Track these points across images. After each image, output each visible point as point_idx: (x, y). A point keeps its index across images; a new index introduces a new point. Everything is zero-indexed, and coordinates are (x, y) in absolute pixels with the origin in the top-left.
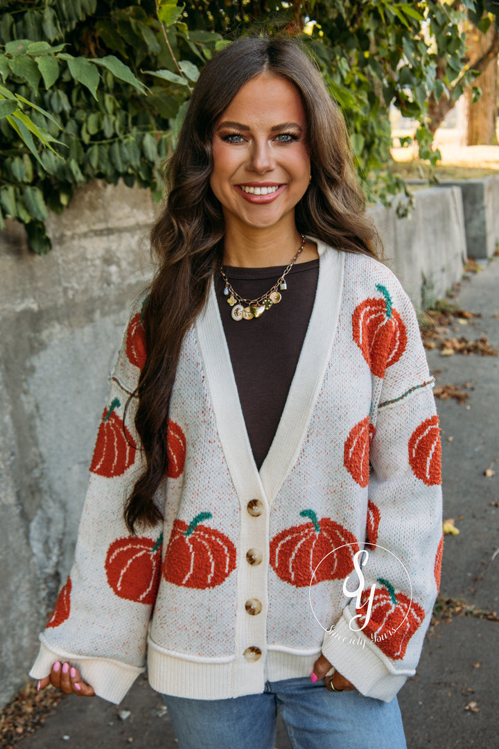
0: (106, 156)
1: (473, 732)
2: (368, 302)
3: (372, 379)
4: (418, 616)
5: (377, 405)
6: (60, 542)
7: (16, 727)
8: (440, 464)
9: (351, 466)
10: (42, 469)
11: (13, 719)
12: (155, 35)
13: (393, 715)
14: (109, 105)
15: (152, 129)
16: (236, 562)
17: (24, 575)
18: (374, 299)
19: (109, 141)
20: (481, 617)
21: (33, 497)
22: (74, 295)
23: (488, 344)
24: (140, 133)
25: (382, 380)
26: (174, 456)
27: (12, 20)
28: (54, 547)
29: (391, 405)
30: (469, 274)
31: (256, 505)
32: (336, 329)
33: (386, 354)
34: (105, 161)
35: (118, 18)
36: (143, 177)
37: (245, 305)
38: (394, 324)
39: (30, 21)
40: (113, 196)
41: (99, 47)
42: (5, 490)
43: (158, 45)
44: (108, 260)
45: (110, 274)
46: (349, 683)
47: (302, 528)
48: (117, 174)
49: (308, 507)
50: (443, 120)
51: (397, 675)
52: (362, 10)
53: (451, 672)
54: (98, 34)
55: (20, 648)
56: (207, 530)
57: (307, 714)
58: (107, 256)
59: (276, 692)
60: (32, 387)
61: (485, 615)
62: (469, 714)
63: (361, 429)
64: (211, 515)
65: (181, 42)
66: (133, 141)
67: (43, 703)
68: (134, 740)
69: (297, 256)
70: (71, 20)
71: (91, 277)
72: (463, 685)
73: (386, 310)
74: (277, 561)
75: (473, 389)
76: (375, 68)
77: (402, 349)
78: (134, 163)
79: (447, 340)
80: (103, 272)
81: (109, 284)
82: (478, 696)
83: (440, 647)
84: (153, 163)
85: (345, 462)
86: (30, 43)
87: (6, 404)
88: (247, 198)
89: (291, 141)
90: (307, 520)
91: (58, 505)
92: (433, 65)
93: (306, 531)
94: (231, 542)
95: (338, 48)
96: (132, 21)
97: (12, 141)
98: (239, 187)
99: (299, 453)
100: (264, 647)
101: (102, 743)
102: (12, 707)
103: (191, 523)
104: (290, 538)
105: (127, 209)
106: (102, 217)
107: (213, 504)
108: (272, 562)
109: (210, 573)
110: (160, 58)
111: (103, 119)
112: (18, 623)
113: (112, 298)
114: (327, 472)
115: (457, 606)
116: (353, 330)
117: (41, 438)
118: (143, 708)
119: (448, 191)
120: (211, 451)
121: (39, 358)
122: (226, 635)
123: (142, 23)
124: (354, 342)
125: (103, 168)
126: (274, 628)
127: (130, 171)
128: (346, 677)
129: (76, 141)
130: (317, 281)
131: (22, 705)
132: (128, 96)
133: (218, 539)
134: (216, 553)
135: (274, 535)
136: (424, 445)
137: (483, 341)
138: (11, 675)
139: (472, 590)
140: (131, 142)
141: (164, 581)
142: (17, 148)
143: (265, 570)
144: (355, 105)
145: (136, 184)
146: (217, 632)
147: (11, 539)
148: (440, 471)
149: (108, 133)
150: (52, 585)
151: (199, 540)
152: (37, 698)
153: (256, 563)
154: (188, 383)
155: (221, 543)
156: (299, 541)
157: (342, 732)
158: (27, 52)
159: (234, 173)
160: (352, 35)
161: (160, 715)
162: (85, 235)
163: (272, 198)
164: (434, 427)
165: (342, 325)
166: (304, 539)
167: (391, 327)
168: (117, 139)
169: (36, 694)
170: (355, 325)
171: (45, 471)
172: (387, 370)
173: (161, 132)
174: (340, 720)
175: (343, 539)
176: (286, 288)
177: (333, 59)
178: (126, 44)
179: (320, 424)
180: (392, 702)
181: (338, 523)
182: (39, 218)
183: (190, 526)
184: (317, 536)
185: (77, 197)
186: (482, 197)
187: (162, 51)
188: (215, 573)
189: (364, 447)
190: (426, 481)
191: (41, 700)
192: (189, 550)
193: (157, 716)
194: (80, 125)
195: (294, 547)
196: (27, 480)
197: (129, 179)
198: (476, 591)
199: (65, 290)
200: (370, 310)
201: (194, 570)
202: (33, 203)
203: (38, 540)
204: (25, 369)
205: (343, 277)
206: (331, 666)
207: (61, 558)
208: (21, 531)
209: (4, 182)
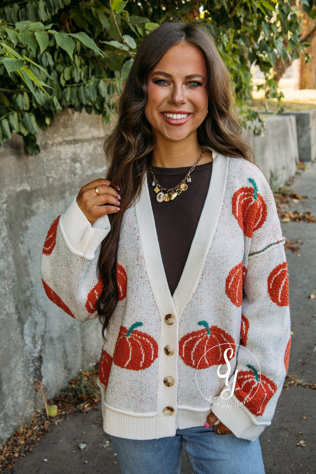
0: (75, 94)
1: (302, 460)
2: (243, 189)
3: (245, 238)
4: (272, 389)
5: (247, 255)
6: (43, 337)
7: (14, 453)
8: (288, 293)
9: (230, 294)
10: (32, 291)
11: (12, 448)
12: (107, 18)
13: (256, 450)
14: (78, 62)
15: (104, 78)
16: (158, 353)
17: (20, 358)
18: (246, 187)
19: (77, 85)
20: (307, 387)
21: (26, 309)
22: (53, 182)
23: (312, 215)
24: (97, 80)
25: (250, 239)
26: (120, 287)
27: (19, 7)
28: (39, 340)
29: (256, 255)
30: (300, 171)
31: (170, 318)
32: (221, 207)
33: (253, 223)
34: (75, 97)
35: (84, 7)
36: (98, 108)
37: (165, 192)
38: (259, 203)
39: (30, 8)
40: (78, 119)
41: (71, 25)
42: (9, 304)
43: (109, 25)
44: (75, 159)
45: (76, 169)
46: (229, 429)
47: (199, 332)
48: (82, 105)
49: (203, 319)
50: (284, 73)
51: (258, 426)
52: (237, 3)
53: (288, 422)
54: (71, 17)
55: (17, 403)
56: (140, 333)
57: (202, 448)
58: (74, 157)
59: (182, 434)
60: (26, 239)
61: (310, 386)
62: (299, 448)
63: (237, 270)
64: (142, 324)
65: (124, 23)
66: (92, 85)
67: (31, 438)
68: (88, 462)
69: (198, 160)
70: (55, 8)
71: (64, 170)
72: (296, 430)
73: (254, 194)
74: (183, 353)
75: (302, 244)
76: (244, 40)
77: (263, 220)
78: (92, 99)
79: (286, 212)
80: (71, 167)
81: (75, 175)
82: (305, 437)
83: (281, 406)
84: (104, 99)
85: (226, 291)
86: (31, 23)
87: (10, 250)
88: (168, 121)
89: (197, 86)
90: (202, 327)
91: (41, 314)
92: (281, 39)
93: (202, 334)
94: (155, 341)
95: (221, 28)
96: (93, 9)
97: (17, 83)
98: (163, 113)
99: (197, 285)
100: (175, 407)
101: (69, 464)
102: (12, 440)
103: (130, 328)
104: (192, 339)
105: (87, 128)
106: (71, 132)
107: (144, 317)
108: (180, 354)
109: (142, 360)
110: (110, 33)
111: (74, 70)
112: (16, 388)
113: (77, 184)
114: (215, 297)
115: (292, 380)
116: (232, 208)
117: (31, 271)
118: (94, 442)
119: (287, 118)
120: (142, 283)
121: (31, 221)
122: (152, 399)
123: (99, 11)
124: (233, 215)
125: (73, 101)
126: (182, 395)
127: (90, 104)
128: (227, 426)
129: (57, 84)
130: (210, 176)
131: (18, 439)
132: (89, 56)
133: (147, 339)
134: (145, 348)
135: (182, 337)
136: (278, 281)
137: (309, 213)
138: (11, 420)
139: (302, 370)
140: (91, 86)
141: (114, 364)
142: (20, 88)
143: (176, 358)
144: (232, 64)
145: (93, 112)
146: (146, 397)
147: (12, 334)
148: (288, 298)
149: (77, 80)
150: (37, 364)
151: (135, 339)
152: (28, 435)
153: (171, 354)
154: (129, 240)
155: (148, 342)
156: (198, 340)
157: (224, 460)
158: (29, 29)
159: (161, 104)
160: (230, 20)
161: (105, 447)
162: (60, 144)
163: (183, 121)
164: (284, 269)
165: (226, 205)
166: (200, 340)
167: (257, 205)
168: (82, 84)
169: (26, 433)
170: (234, 204)
171: (33, 292)
172: (254, 233)
173: (110, 79)
174: (222, 452)
175: (225, 339)
176: (191, 181)
177: (218, 34)
178: (89, 23)
179: (210, 267)
180: (255, 442)
181: (222, 329)
182: (33, 133)
183: (129, 330)
184: (209, 338)
185: (55, 120)
186: (308, 123)
187: (111, 29)
188: (145, 360)
189: (239, 281)
190: (278, 304)
191: (30, 437)
192: (128, 346)
193: (103, 447)
194: (59, 74)
195: (194, 344)
196: (22, 297)
197: (89, 109)
198: (304, 371)
199: (48, 178)
200: (243, 194)
201: (131, 358)
202: (29, 123)
203: (29, 336)
204: (22, 228)
205: (227, 173)
206: (217, 419)
207: (43, 347)
208: (18, 330)
209: (11, 110)
